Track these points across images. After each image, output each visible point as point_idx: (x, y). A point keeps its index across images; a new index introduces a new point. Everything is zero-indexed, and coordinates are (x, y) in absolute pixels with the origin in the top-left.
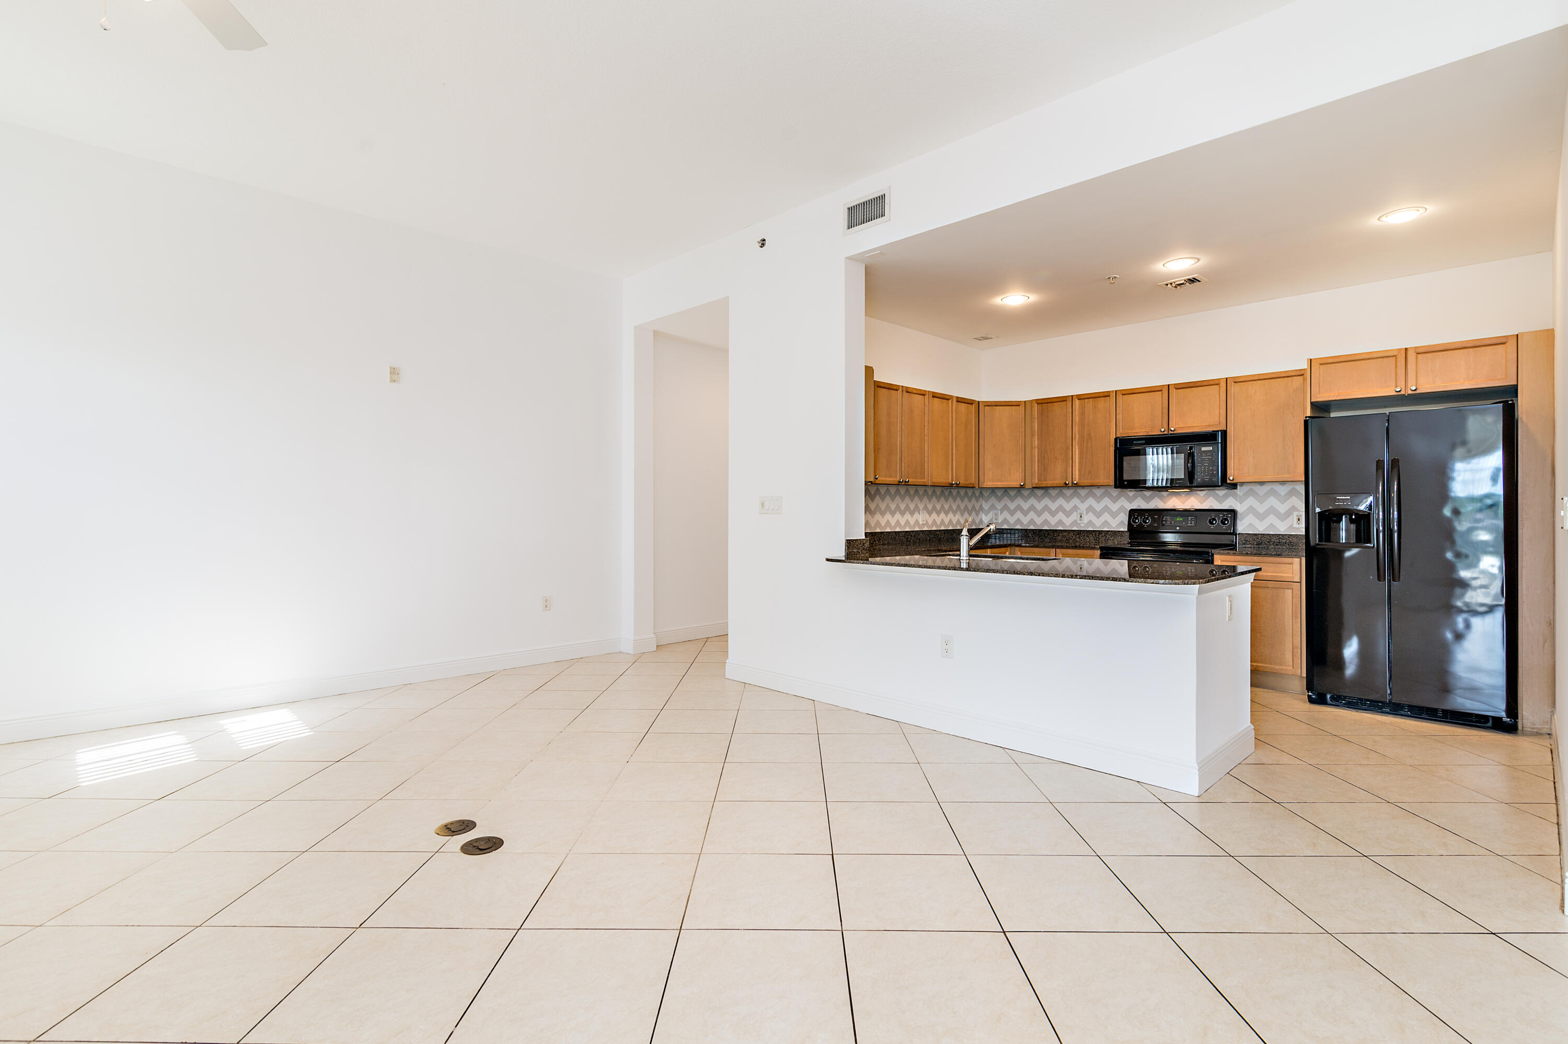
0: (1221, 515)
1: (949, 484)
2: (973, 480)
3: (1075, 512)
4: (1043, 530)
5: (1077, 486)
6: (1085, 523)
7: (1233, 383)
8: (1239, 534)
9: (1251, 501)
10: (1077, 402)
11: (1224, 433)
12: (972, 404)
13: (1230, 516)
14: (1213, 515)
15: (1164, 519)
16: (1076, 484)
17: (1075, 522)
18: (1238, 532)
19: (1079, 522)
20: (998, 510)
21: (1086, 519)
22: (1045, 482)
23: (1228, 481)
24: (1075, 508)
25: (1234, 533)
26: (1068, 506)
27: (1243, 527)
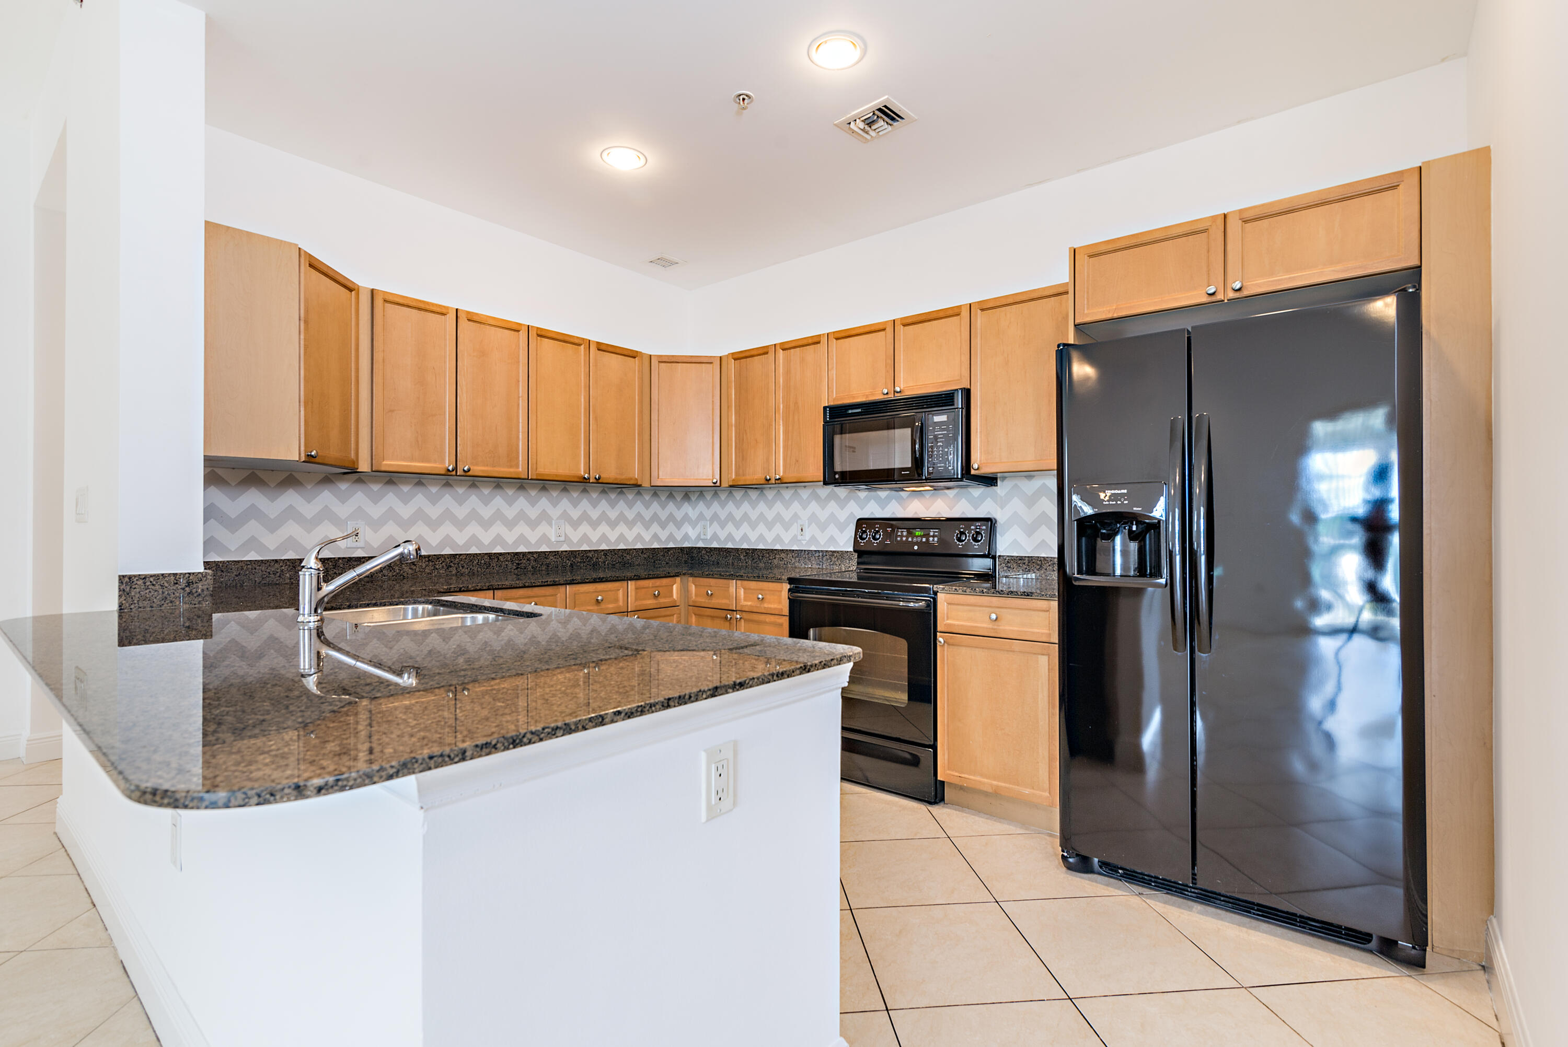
0: (972, 527)
1: (579, 477)
2: (635, 473)
3: (795, 524)
4: (756, 549)
5: (780, 481)
6: (807, 539)
7: (979, 311)
8: (999, 556)
9: (1016, 505)
10: (781, 353)
11: (967, 393)
12: (635, 357)
13: (984, 527)
14: (962, 526)
15: (899, 534)
16: (779, 479)
17: (794, 539)
18: (997, 555)
19: (800, 538)
21: (807, 535)
22: (743, 478)
23: (973, 472)
25: (991, 555)
26: (787, 515)
27: (1005, 546)
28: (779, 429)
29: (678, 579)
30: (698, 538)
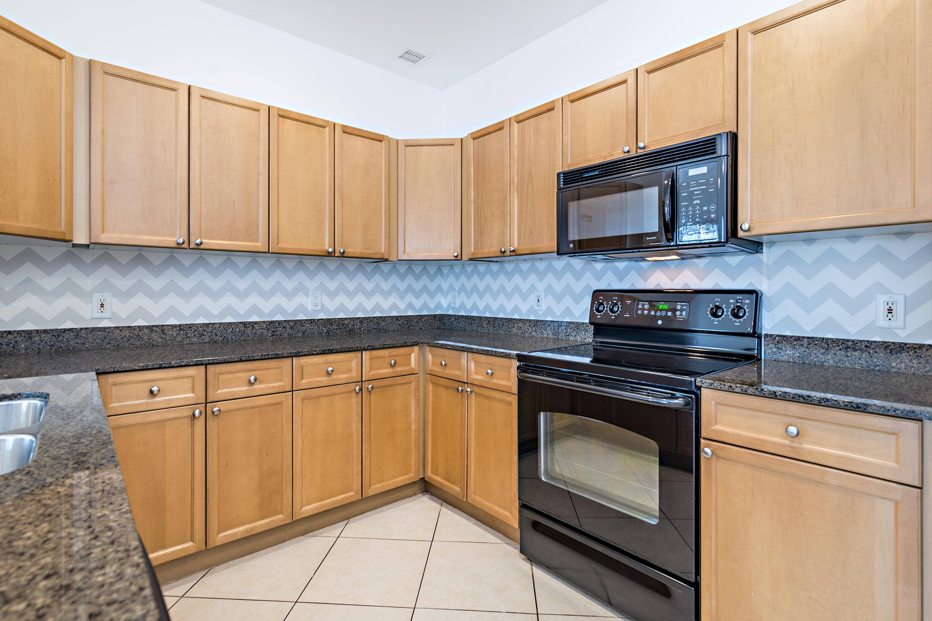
0: (732, 301)
1: (323, 251)
2: (381, 249)
3: (532, 294)
4: (497, 318)
5: (514, 253)
6: (544, 309)
7: (750, 35)
8: (766, 335)
9: (789, 275)
10: (516, 126)
11: (734, 138)
12: (381, 141)
13: (747, 301)
14: (718, 299)
15: (640, 307)
16: (514, 251)
17: (531, 310)
18: (763, 333)
19: (536, 308)
20: (456, 291)
21: (544, 305)
22: (481, 251)
23: (741, 234)
24: (533, 288)
25: (755, 334)
26: (525, 286)
27: (772, 322)
28: (514, 203)
29: (416, 348)
30: (449, 307)
